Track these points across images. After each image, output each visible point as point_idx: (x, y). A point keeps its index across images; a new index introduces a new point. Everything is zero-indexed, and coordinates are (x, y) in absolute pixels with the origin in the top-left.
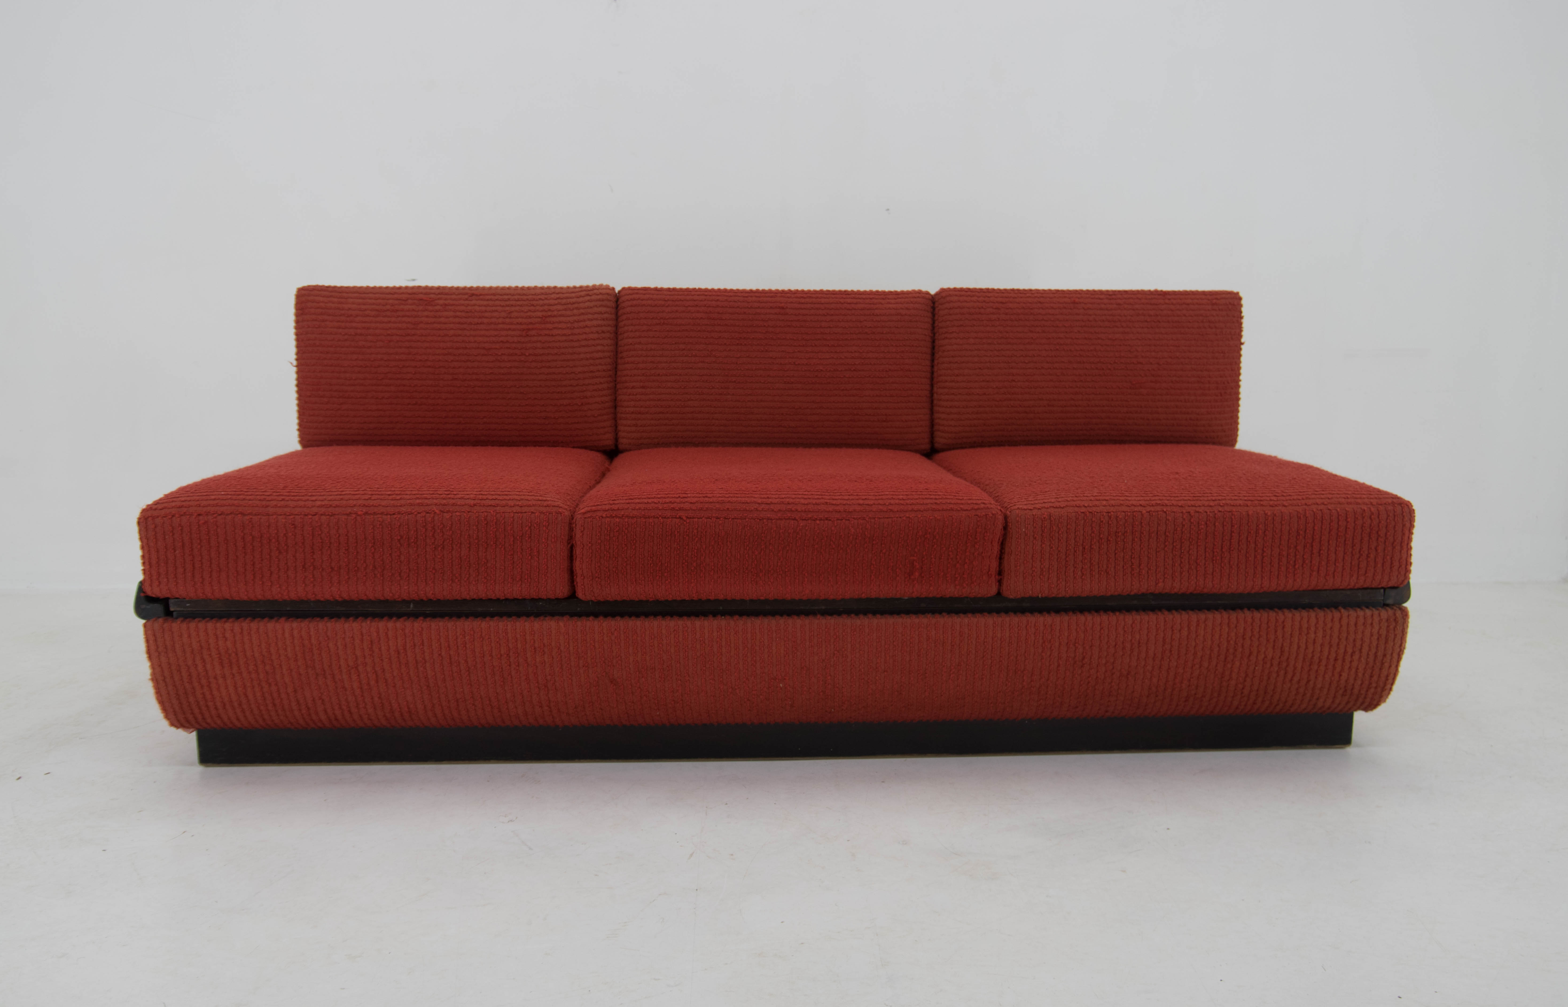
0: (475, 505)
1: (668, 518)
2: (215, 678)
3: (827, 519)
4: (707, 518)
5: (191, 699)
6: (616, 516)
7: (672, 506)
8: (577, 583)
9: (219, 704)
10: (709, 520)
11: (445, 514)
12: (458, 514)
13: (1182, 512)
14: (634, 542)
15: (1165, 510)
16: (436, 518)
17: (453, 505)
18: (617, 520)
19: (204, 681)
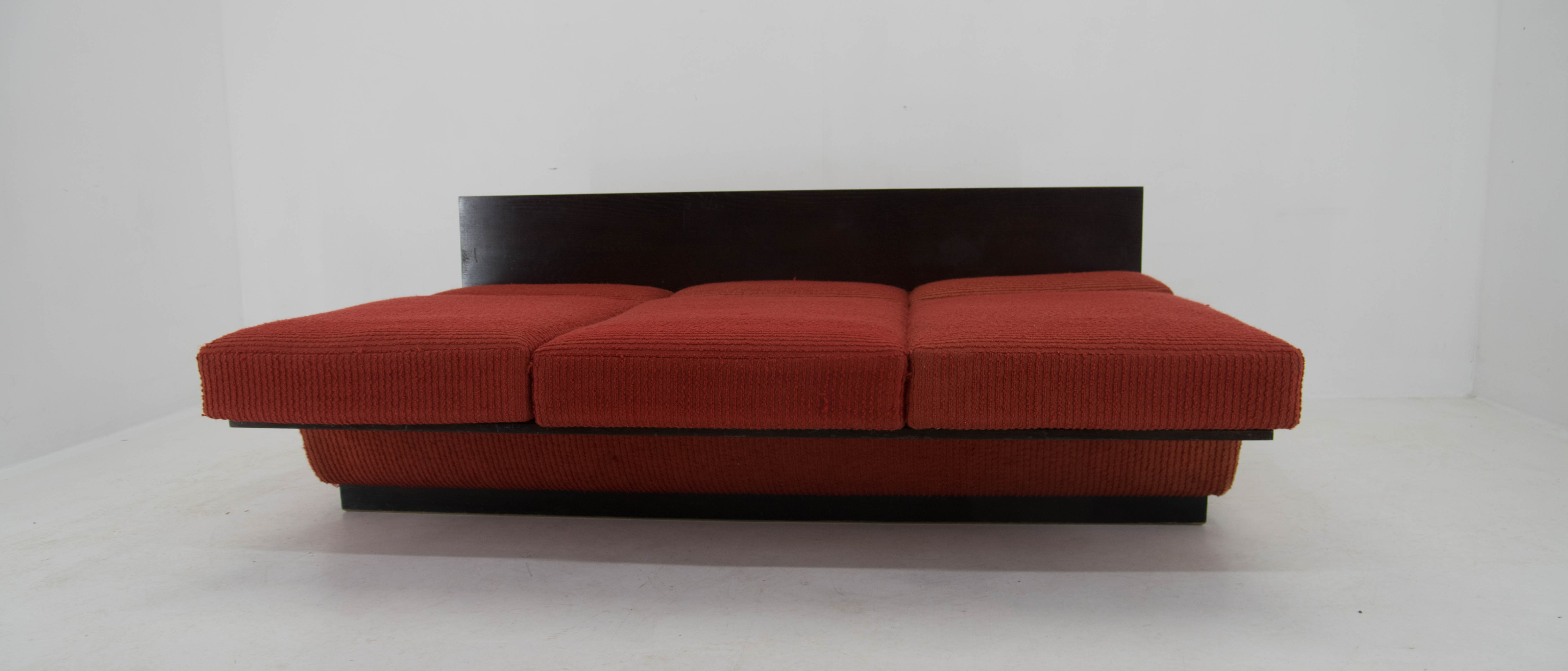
0: (450, 344)
1: (609, 356)
2: (344, 448)
3: (745, 358)
4: (641, 357)
5: (330, 462)
6: (565, 355)
7: (613, 346)
8: (535, 412)
9: (349, 467)
10: (643, 358)
11: (426, 352)
12: (435, 351)
13: (1075, 355)
14: (580, 377)
15: (1059, 352)
16: (419, 355)
17: (433, 344)
18: (566, 358)
19: (337, 450)
